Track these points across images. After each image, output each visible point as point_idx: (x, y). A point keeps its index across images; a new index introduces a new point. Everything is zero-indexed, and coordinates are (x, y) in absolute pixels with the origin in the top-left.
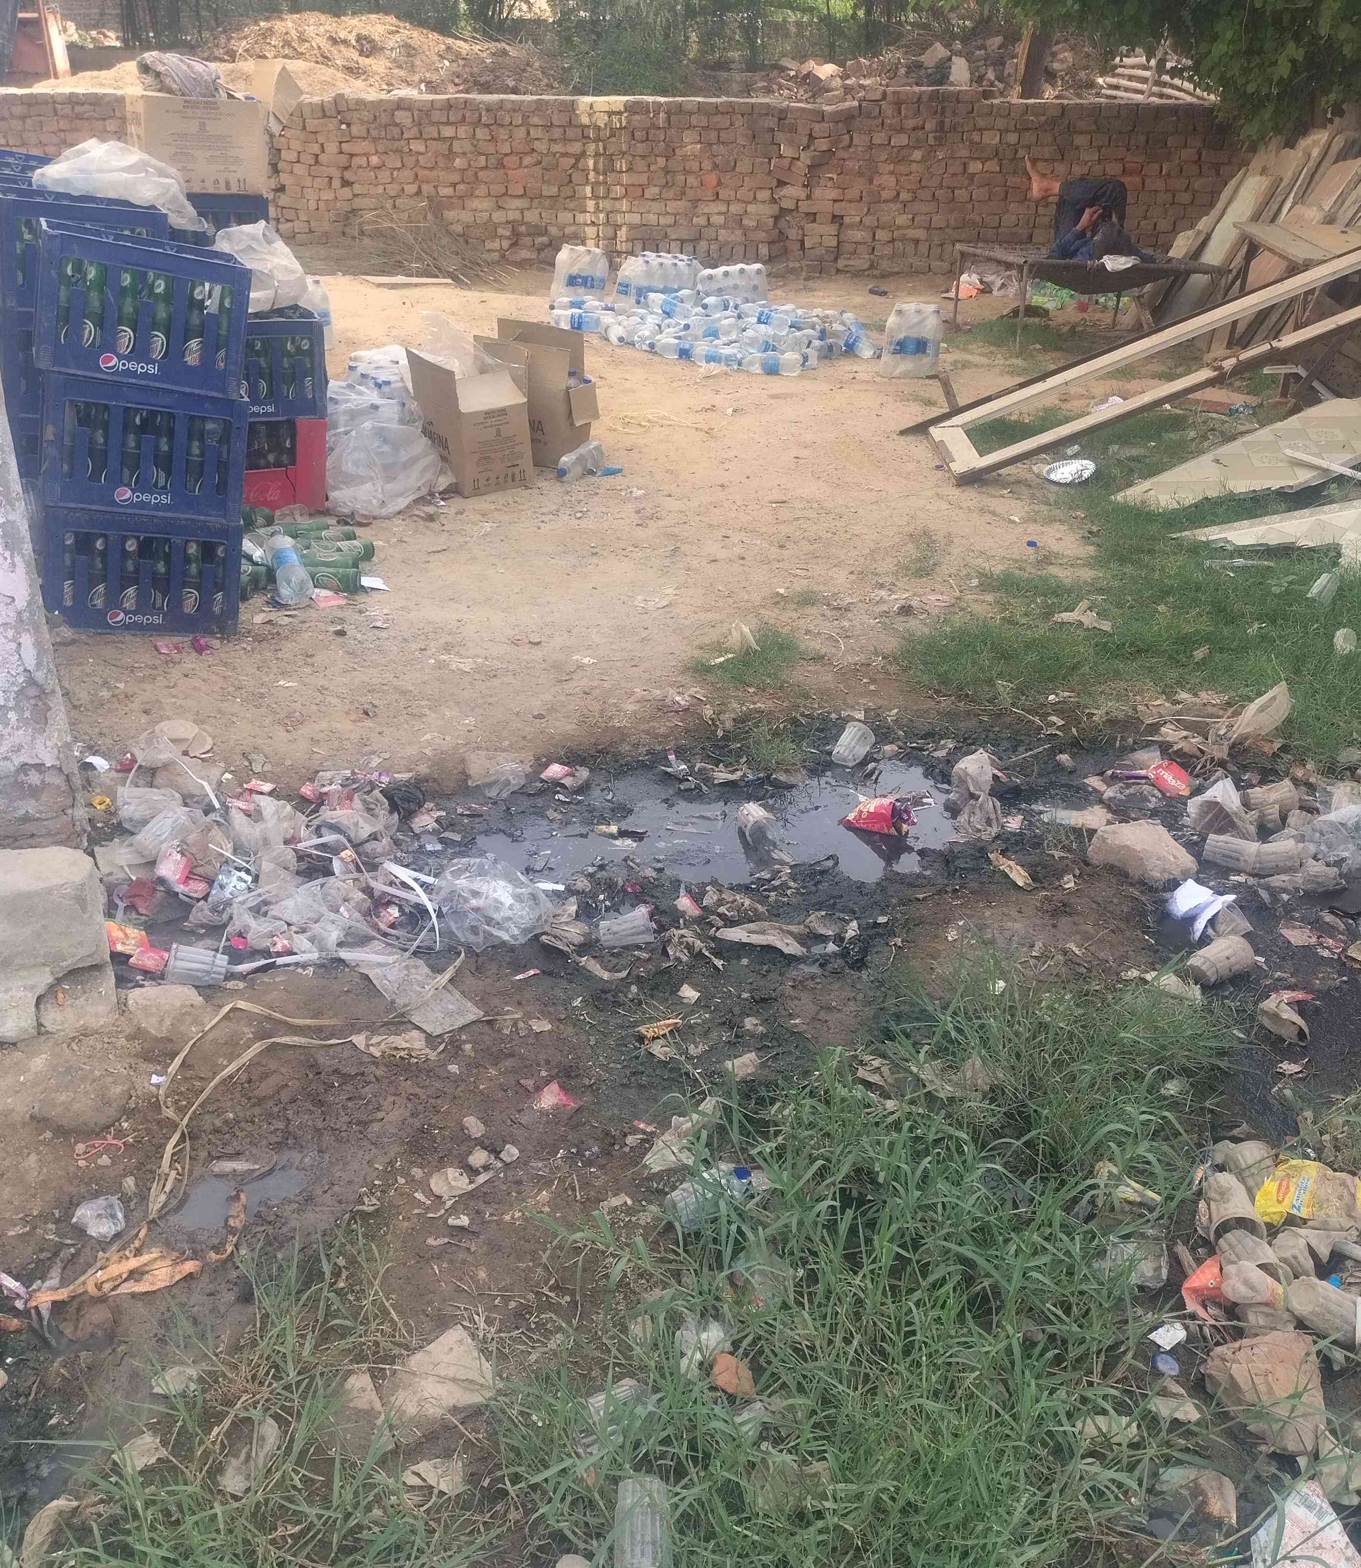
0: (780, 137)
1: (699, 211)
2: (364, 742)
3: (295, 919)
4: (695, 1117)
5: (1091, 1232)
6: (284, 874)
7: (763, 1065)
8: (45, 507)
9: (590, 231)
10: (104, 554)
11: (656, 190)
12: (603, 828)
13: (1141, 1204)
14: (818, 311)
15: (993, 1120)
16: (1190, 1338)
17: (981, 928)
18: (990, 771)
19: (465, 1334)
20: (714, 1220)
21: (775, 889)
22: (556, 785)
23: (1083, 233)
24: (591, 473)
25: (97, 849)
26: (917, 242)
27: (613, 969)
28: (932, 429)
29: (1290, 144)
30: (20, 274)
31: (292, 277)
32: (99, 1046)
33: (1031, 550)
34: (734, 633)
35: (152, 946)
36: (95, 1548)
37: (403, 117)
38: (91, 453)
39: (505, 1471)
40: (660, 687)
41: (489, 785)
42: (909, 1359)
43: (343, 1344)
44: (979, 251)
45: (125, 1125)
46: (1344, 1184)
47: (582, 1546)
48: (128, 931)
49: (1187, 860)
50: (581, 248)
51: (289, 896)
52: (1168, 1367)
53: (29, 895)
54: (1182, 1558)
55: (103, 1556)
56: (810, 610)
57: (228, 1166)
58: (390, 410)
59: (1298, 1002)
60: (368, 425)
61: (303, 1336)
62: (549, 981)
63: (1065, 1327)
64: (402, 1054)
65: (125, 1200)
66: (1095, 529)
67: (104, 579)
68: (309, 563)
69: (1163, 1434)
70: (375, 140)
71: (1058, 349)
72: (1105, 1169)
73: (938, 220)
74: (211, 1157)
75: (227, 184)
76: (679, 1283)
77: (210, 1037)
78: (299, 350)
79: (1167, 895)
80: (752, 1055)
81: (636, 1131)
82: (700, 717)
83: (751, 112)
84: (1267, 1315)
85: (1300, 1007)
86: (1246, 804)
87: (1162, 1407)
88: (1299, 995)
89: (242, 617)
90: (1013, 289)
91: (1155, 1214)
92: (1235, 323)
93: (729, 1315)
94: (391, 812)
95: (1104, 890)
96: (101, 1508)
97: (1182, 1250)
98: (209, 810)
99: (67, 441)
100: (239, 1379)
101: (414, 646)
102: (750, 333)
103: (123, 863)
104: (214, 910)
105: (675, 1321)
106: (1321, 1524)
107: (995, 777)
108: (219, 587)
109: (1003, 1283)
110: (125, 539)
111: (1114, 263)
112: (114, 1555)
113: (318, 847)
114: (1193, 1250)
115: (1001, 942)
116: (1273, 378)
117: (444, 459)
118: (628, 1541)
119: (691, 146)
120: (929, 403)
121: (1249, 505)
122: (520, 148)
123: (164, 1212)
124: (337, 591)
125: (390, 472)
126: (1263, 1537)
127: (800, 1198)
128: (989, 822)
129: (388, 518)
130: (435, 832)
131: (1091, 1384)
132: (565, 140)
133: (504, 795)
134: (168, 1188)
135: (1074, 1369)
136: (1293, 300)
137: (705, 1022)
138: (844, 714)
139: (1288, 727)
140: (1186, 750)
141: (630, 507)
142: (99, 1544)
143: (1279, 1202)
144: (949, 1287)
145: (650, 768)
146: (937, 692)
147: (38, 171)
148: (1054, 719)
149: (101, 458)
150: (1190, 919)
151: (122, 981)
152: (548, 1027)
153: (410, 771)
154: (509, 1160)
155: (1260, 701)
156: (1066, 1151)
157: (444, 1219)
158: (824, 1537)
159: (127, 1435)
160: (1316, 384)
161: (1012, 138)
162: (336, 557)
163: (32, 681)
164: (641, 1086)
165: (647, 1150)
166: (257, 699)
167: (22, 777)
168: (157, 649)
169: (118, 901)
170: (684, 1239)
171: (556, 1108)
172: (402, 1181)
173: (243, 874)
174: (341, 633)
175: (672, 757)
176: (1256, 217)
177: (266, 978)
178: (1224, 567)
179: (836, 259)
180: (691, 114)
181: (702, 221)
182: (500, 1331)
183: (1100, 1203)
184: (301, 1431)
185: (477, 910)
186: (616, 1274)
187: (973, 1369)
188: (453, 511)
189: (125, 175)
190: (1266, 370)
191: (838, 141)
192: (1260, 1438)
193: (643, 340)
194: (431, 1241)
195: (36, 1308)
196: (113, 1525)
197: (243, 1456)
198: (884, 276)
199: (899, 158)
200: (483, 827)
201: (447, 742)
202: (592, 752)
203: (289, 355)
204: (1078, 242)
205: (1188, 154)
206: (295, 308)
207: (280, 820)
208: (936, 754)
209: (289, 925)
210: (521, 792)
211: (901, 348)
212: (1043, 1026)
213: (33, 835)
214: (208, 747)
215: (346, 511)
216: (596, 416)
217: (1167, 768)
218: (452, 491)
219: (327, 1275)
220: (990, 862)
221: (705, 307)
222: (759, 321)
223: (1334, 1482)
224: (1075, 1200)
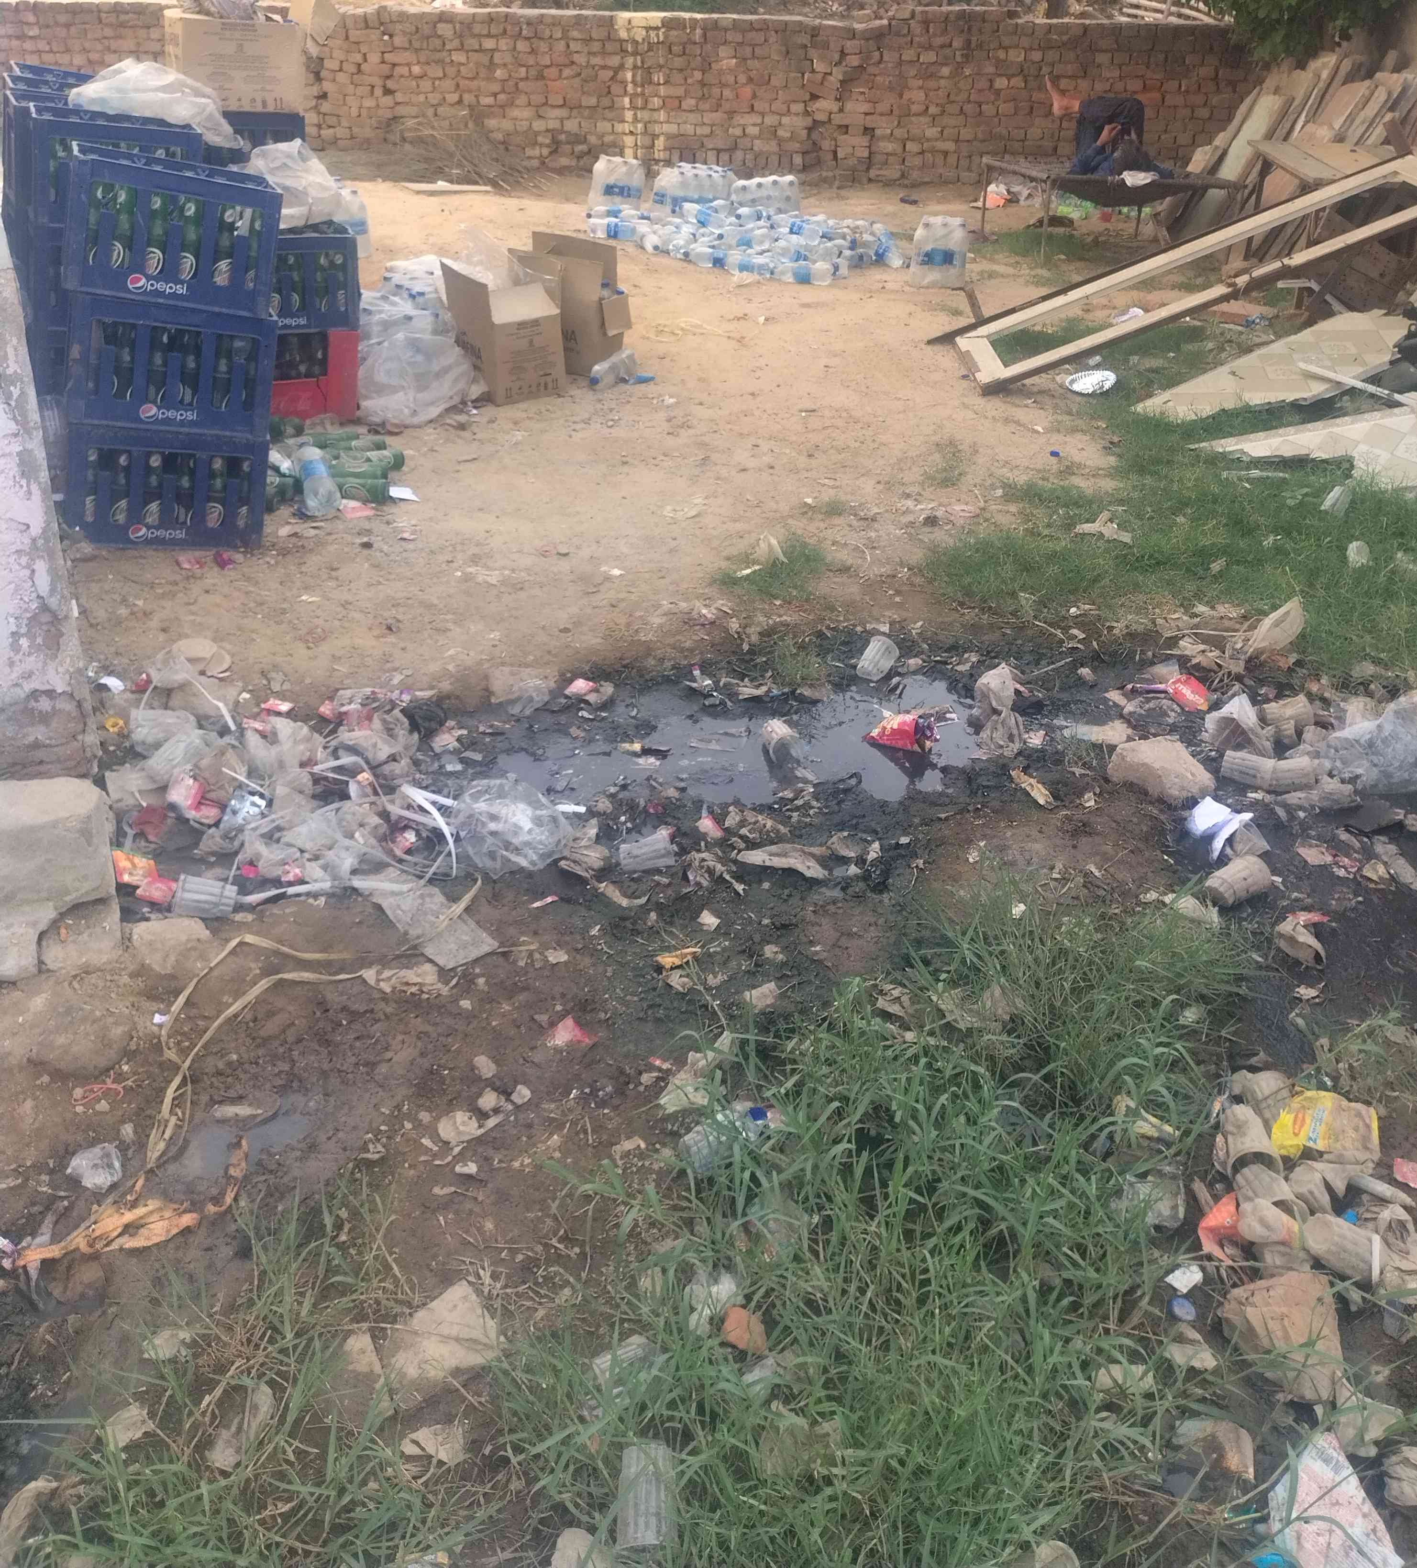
0: (813, 53)
1: (735, 122)
2: (386, 659)
3: (308, 846)
4: (710, 1055)
5: (1109, 1170)
6: (299, 799)
7: (783, 996)
8: (69, 424)
9: (629, 140)
10: (127, 469)
11: (693, 102)
12: (627, 746)
13: (1159, 1140)
14: (849, 222)
15: (1012, 1051)
16: (1207, 1280)
17: (1003, 849)
18: (1012, 686)
19: (470, 1290)
20: (729, 1165)
21: (797, 809)
22: (580, 701)
23: (1103, 148)
24: (624, 381)
25: (107, 774)
26: (946, 153)
27: (633, 896)
28: (958, 339)
29: (1301, 65)
30: (52, 192)
31: (326, 195)
32: (101, 984)
33: (1054, 460)
34: (763, 545)
35: (161, 876)
36: (73, 1535)
37: (444, 29)
38: (117, 371)
39: (508, 1438)
40: (687, 600)
41: (513, 702)
42: (923, 1310)
43: (345, 1302)
44: (1004, 165)
45: (125, 1068)
46: (1359, 1115)
47: (585, 1518)
48: (137, 860)
49: (1205, 778)
50: (618, 159)
51: (304, 821)
52: (1185, 1311)
53: (32, 829)
54: (1200, 1517)
55: (82, 1544)
56: (837, 520)
57: (230, 1110)
58: (424, 321)
59: (1315, 925)
60: (400, 336)
61: (303, 1294)
62: (566, 908)
63: (1080, 1273)
64: (414, 989)
65: (123, 1148)
66: (1116, 439)
67: (127, 495)
68: (336, 473)
69: (1179, 1384)
70: (417, 50)
71: (1081, 259)
72: (1123, 1103)
73: (966, 133)
74: (213, 1102)
75: (264, 103)
76: (692, 1233)
77: (215, 973)
78: (332, 263)
79: (1185, 814)
80: (772, 985)
81: (651, 1068)
82: (726, 630)
83: (783, 29)
84: (1284, 1255)
85: (1317, 930)
86: (1263, 720)
87: (1178, 1355)
88: (1315, 917)
89: (268, 529)
90: (1037, 201)
91: (1172, 1151)
92: (1250, 240)
93: (741, 1267)
94: (411, 732)
95: (1124, 809)
96: (81, 1489)
97: (1199, 1187)
98: (224, 731)
99: (93, 360)
100: (234, 1342)
101: (442, 558)
102: (782, 243)
103: (134, 789)
104: (226, 836)
105: (686, 1273)
106: (1338, 1479)
107: (1017, 692)
108: (244, 501)
109: (1019, 1228)
110: (149, 455)
111: (1134, 179)
112: (90, 1541)
113: (335, 769)
114: (1210, 1186)
115: (1021, 862)
116: (1289, 291)
117: (476, 367)
118: (631, 1512)
119: (727, 61)
120: (957, 313)
121: (1265, 416)
122: (562, 60)
123: (163, 1162)
124: (365, 502)
125: (422, 381)
126: (1280, 1493)
127: (816, 1142)
128: (1011, 738)
129: (419, 427)
130: (456, 752)
131: (1107, 1331)
132: (604, 53)
133: (528, 712)
134: (167, 1136)
135: (1091, 1317)
136: (1305, 218)
137: (724, 949)
138: (869, 627)
139: (1301, 642)
140: (1204, 664)
141: (662, 415)
142: (78, 1528)
143: (1296, 1135)
144: (965, 1234)
145: (676, 683)
146: (961, 604)
147: (75, 90)
148: (1075, 632)
149: (126, 377)
150: (1209, 838)
151: (129, 915)
152: (564, 957)
153: (432, 688)
154: (519, 1102)
155: (1274, 616)
156: (1084, 1085)
157: (451, 1165)
158: (833, 1505)
159: (111, 1407)
160: (1328, 298)
161: (1036, 56)
162: (364, 468)
163: (44, 608)
164: (658, 1020)
165: (662, 1089)
166: (278, 615)
167: (33, 704)
168: (178, 563)
169: (127, 828)
170: (697, 1184)
171: (570, 1044)
172: (408, 1125)
173: (256, 799)
174: (367, 546)
175: (697, 673)
176: (1269, 135)
177: (276, 910)
178: (1240, 479)
179: (868, 169)
180: (726, 30)
181: (738, 132)
182: (506, 1286)
183: (1117, 1139)
184: (296, 1398)
185: (493, 834)
186: (627, 1223)
187: (989, 1319)
188: (484, 420)
189: (161, 95)
190: (1280, 284)
191: (869, 58)
192: (1277, 1386)
193: (677, 248)
194: (437, 1190)
195: (24, 1267)
196: (94, 1508)
197: (233, 1429)
198: (914, 186)
199: (928, 74)
200: (506, 745)
201: (471, 658)
202: (618, 667)
203: (323, 269)
204: (1099, 158)
205: (1205, 71)
206: (330, 223)
207: (295, 742)
208: (959, 668)
209: (302, 851)
210: (545, 709)
211: (928, 259)
212: (1063, 952)
213: (41, 762)
214: (225, 666)
215: (377, 420)
216: (628, 325)
217: (1186, 683)
218: (486, 399)
219: (329, 1228)
220: (1011, 779)
221: (738, 217)
222: (791, 232)
223: (1351, 1432)
224: (1093, 1137)
